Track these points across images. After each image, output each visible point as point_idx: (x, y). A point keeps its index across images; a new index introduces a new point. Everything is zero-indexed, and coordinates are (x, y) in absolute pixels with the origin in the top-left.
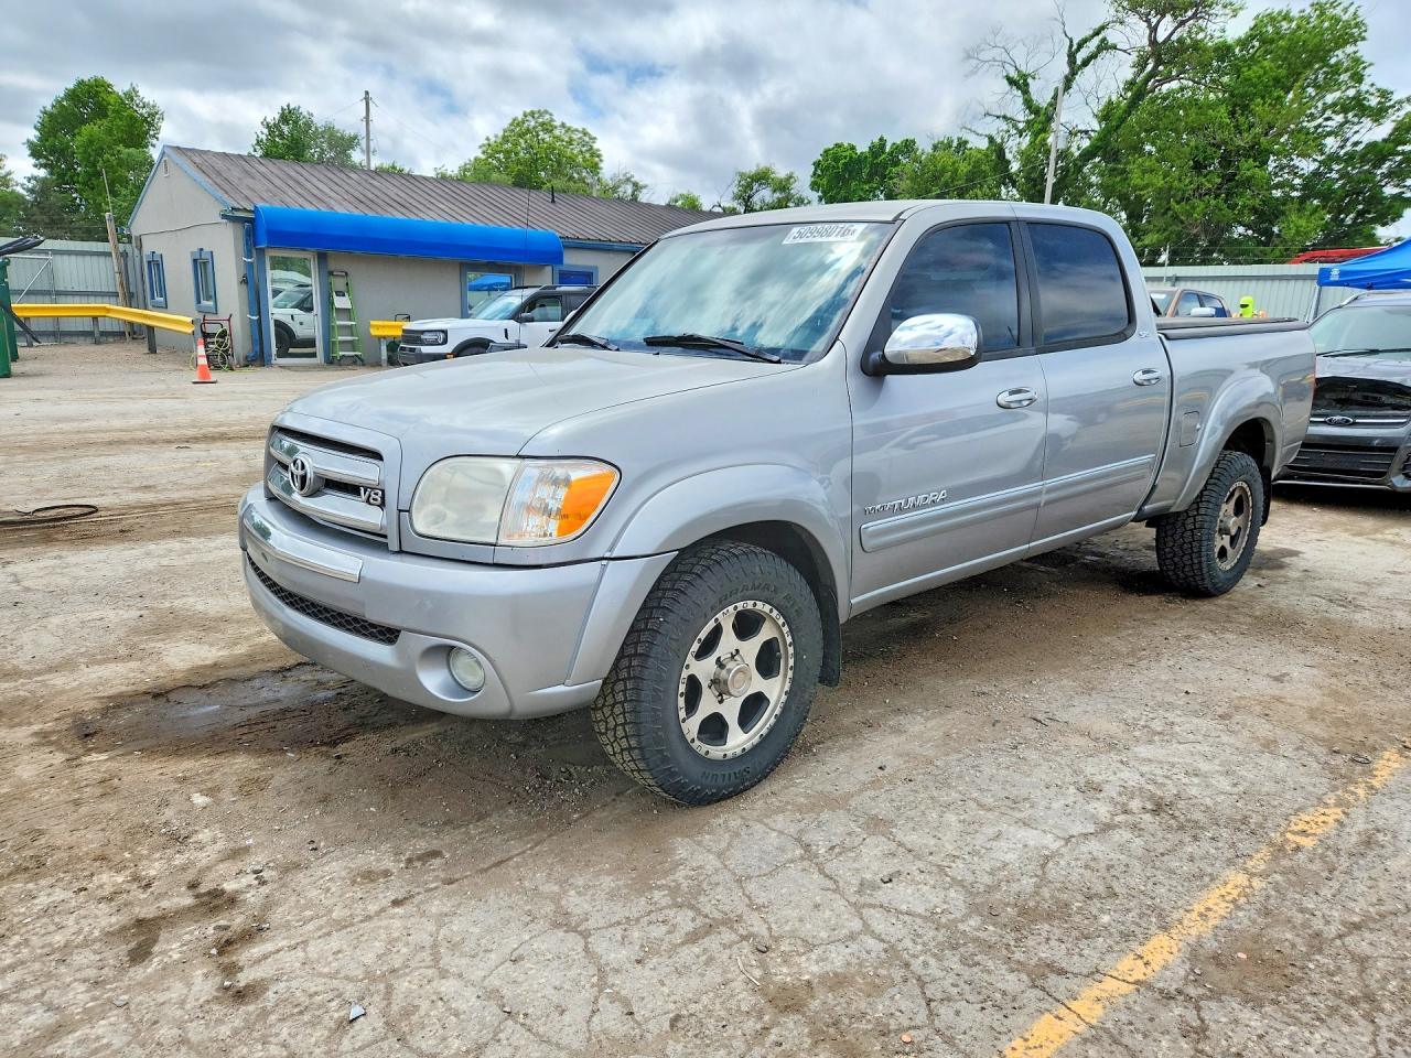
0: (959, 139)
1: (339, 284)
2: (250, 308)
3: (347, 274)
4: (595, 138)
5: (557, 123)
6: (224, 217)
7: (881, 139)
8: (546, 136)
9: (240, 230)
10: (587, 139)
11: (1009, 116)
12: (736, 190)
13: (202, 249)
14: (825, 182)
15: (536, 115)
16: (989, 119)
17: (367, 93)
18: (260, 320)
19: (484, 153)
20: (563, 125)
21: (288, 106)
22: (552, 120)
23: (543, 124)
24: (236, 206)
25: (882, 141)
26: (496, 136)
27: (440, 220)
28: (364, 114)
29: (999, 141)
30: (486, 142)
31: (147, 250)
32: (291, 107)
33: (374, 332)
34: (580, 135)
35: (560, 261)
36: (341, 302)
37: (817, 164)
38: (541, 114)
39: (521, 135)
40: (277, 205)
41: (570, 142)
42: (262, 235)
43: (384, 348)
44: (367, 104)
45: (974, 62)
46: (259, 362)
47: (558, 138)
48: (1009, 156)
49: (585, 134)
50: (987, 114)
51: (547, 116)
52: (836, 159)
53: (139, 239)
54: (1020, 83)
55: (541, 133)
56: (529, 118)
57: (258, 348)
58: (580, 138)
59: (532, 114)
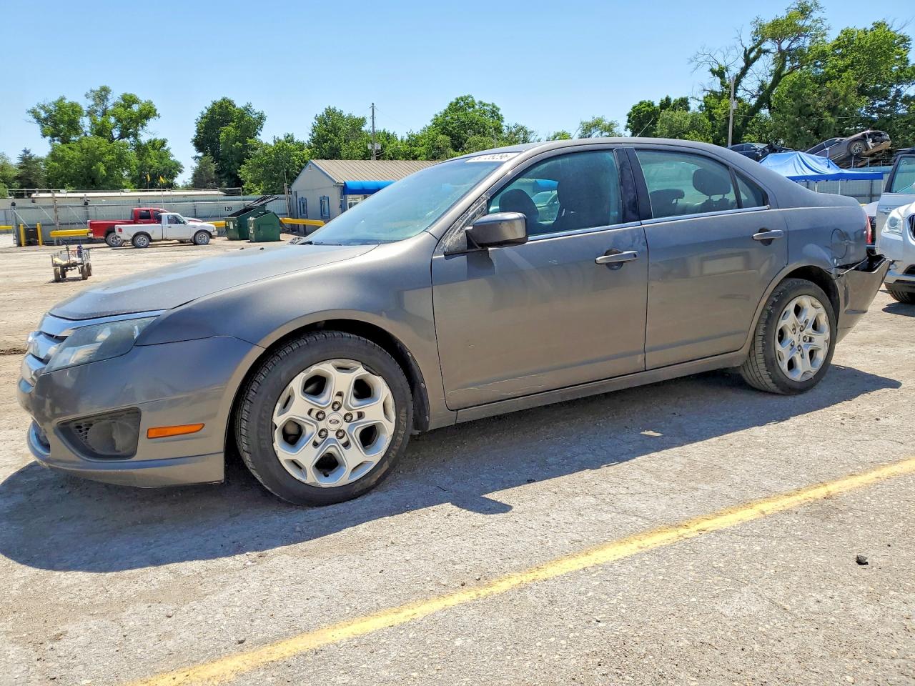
5: (477, 102)
8: (470, 109)
10: (494, 110)
11: (713, 90)
13: (324, 196)
15: (464, 99)
17: (373, 104)
19: (434, 123)
20: (481, 103)
21: (329, 107)
22: (473, 101)
23: (468, 103)
26: (440, 114)
30: (434, 118)
31: (299, 196)
32: (331, 108)
34: (490, 107)
37: (629, 115)
38: (467, 98)
39: (456, 110)
41: (485, 111)
45: (696, 63)
49: (494, 107)
50: (704, 90)
51: (470, 99)
53: (296, 192)
54: (720, 73)
55: (467, 108)
56: (460, 101)
58: (491, 109)
59: (462, 99)
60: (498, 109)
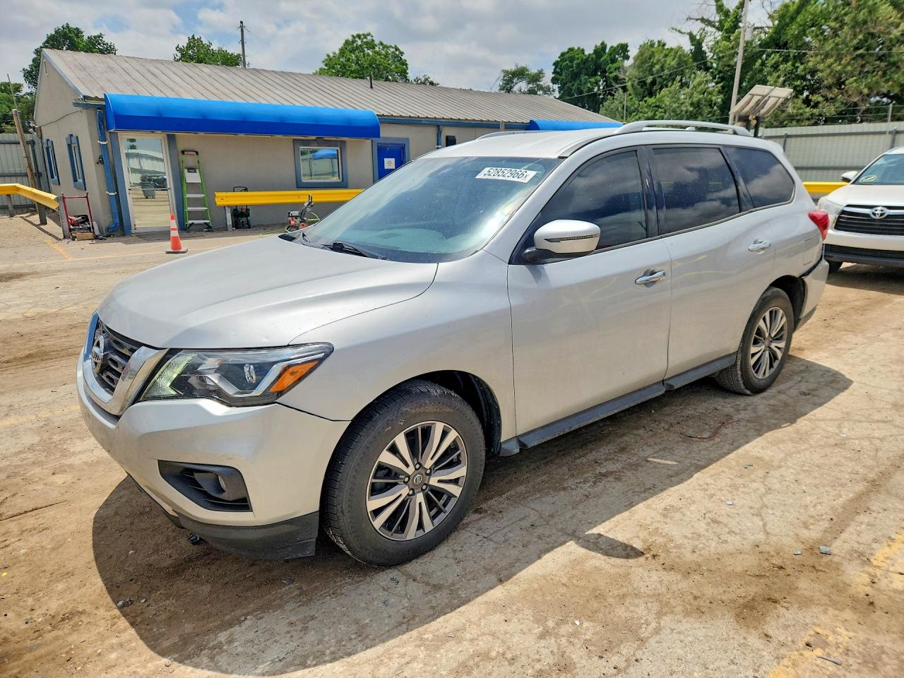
0: (659, 42)
1: (190, 160)
2: (108, 185)
3: (197, 153)
4: (403, 53)
5: (377, 42)
6: (76, 104)
7: (603, 44)
8: (369, 51)
9: (94, 116)
10: (397, 53)
11: (705, 18)
12: (501, 84)
13: (71, 135)
14: (563, 76)
15: (362, 37)
16: (690, 22)
17: (241, 22)
18: (118, 194)
19: (326, 65)
20: (380, 43)
22: (373, 40)
23: (367, 43)
24: (88, 94)
25: (604, 46)
26: (334, 53)
27: (274, 103)
28: (241, 39)
29: (698, 37)
30: (326, 58)
31: (45, 139)
33: (219, 202)
34: (392, 50)
35: (378, 136)
36: (191, 177)
38: (365, 36)
39: (352, 51)
40: (130, 93)
41: (386, 56)
42: (112, 121)
43: (229, 215)
44: (242, 31)
46: (120, 233)
47: (378, 53)
48: (704, 48)
49: (397, 49)
50: (689, 19)
52: (572, 59)
53: (40, 129)
55: (366, 49)
56: (357, 39)
57: (117, 220)
58: (393, 52)
59: (359, 36)
60: (402, 53)
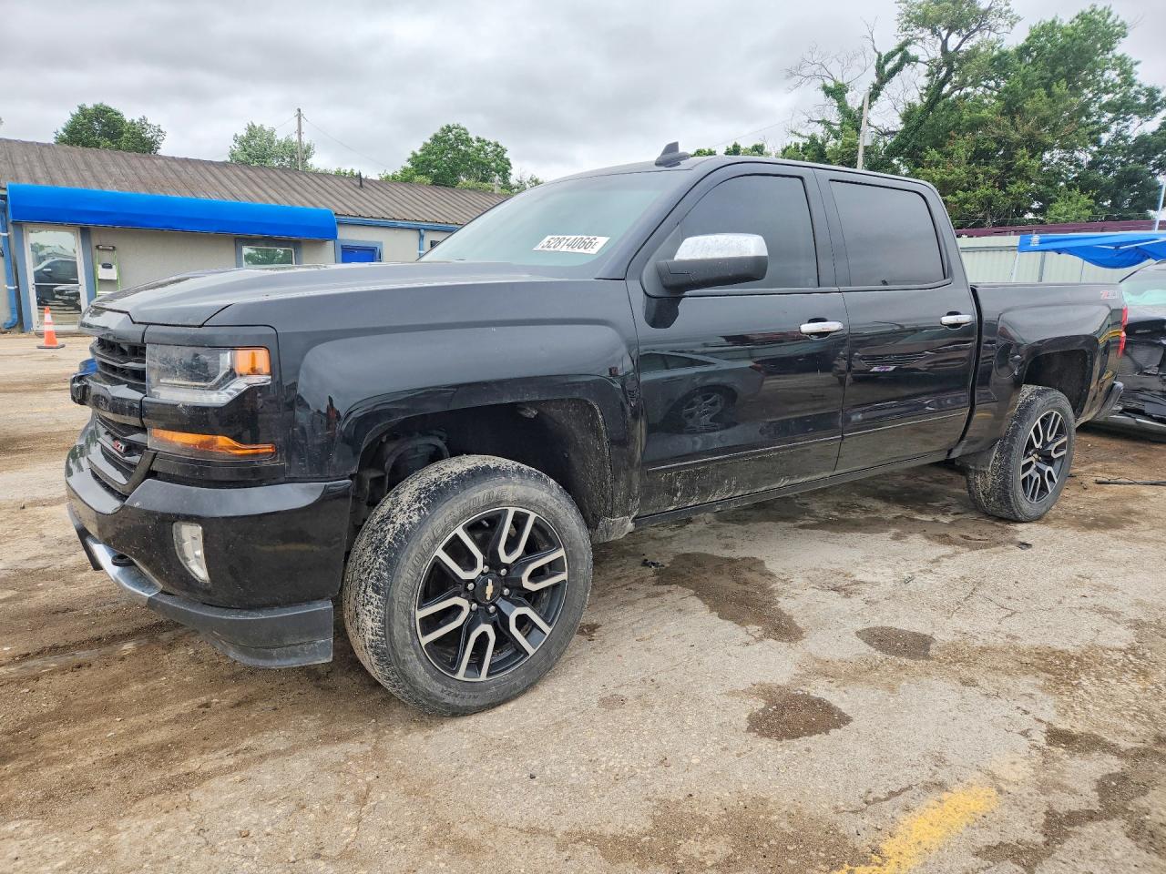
2: (7, 278)
3: (114, 247)
7: (737, 143)
11: (824, 120)
16: (812, 125)
18: (17, 290)
29: (819, 141)
36: (103, 274)
44: (299, 119)
45: (798, 78)
46: (18, 328)
49: (498, 146)
50: (811, 121)
54: (837, 92)
57: (16, 316)
